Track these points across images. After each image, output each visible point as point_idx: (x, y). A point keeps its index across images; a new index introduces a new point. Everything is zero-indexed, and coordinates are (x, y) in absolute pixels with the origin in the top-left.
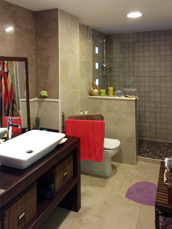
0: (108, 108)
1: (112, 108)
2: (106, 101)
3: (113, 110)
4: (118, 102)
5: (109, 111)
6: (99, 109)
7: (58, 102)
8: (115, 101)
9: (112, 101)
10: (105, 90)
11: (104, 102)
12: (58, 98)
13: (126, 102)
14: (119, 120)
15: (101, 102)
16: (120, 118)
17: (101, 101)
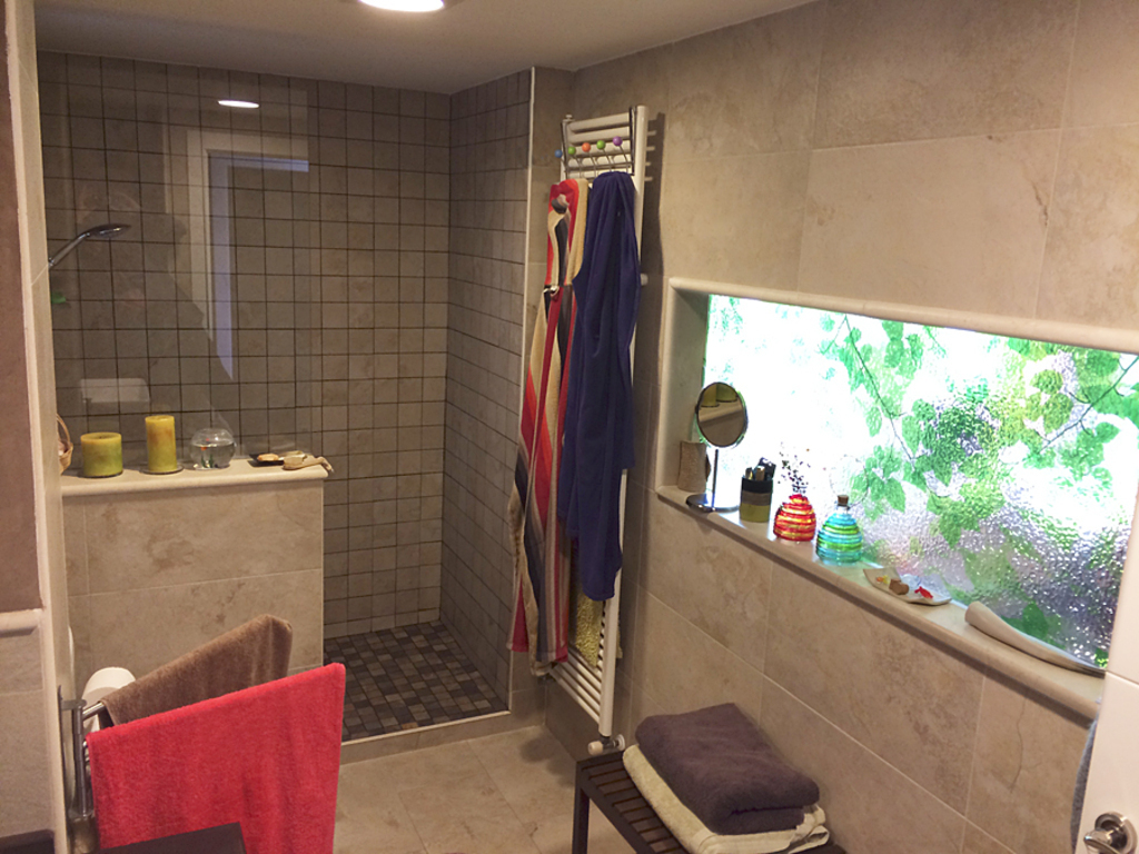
0: (159, 549)
1: (184, 543)
2: (144, 505)
3: (191, 553)
4: (224, 499)
5: (163, 564)
6: (93, 559)
7: (26, 632)
8: (210, 499)
9: (188, 503)
10: (116, 439)
11: (128, 515)
12: (35, 603)
13: (273, 493)
14: (230, 599)
15: (107, 516)
16: (240, 585)
17: (103, 509)
